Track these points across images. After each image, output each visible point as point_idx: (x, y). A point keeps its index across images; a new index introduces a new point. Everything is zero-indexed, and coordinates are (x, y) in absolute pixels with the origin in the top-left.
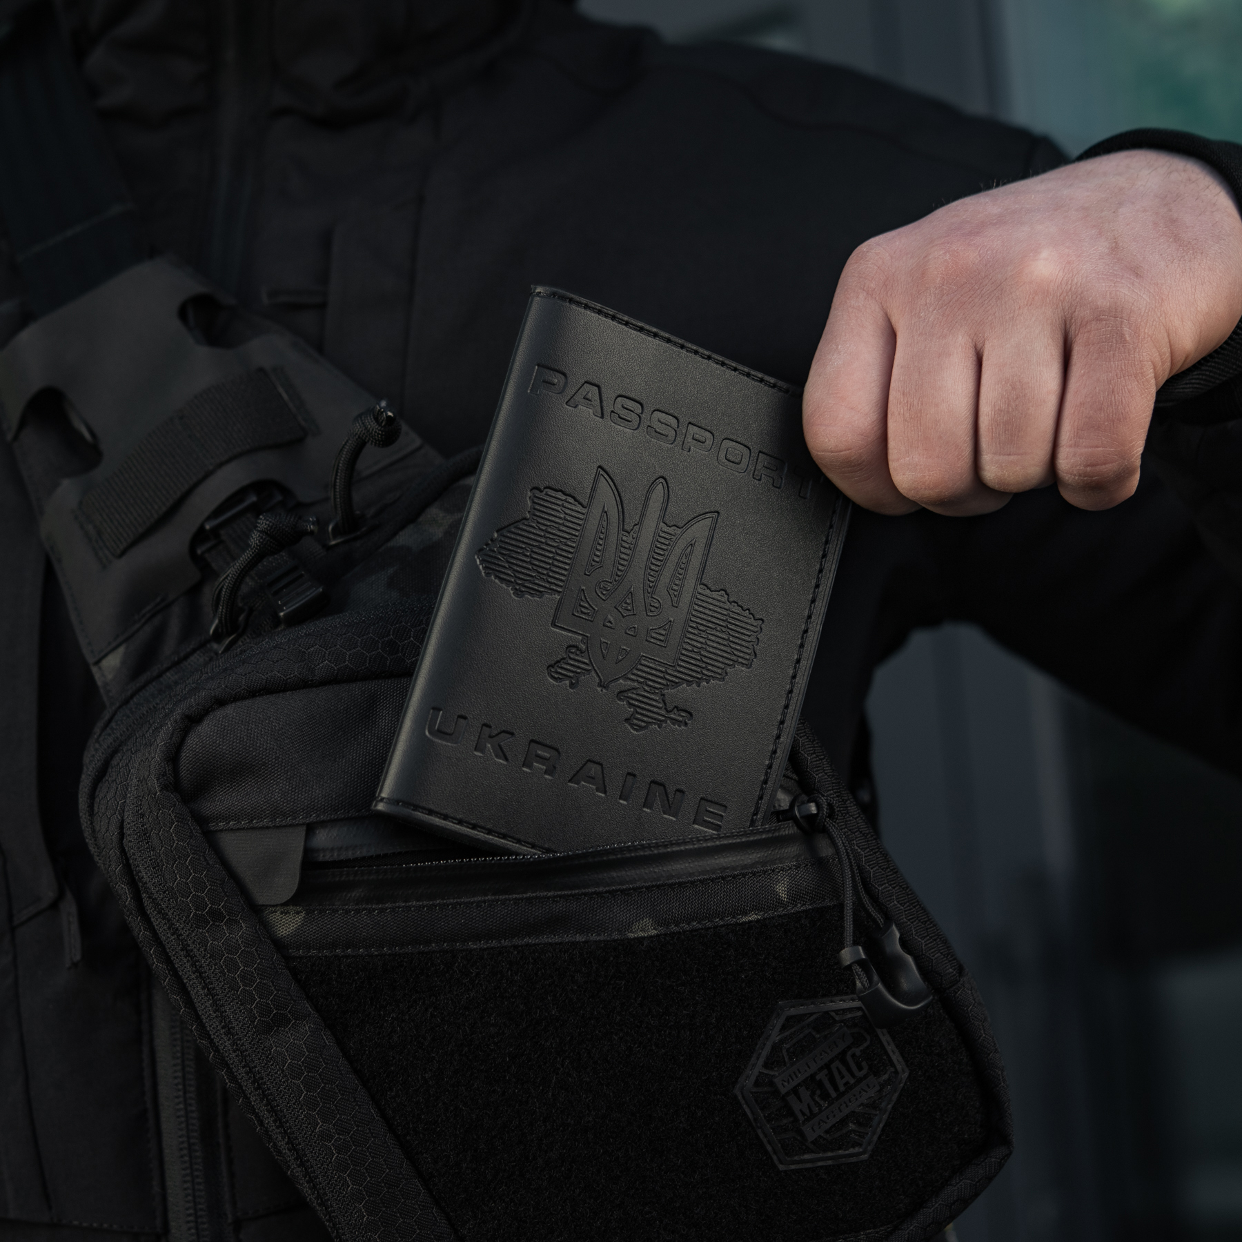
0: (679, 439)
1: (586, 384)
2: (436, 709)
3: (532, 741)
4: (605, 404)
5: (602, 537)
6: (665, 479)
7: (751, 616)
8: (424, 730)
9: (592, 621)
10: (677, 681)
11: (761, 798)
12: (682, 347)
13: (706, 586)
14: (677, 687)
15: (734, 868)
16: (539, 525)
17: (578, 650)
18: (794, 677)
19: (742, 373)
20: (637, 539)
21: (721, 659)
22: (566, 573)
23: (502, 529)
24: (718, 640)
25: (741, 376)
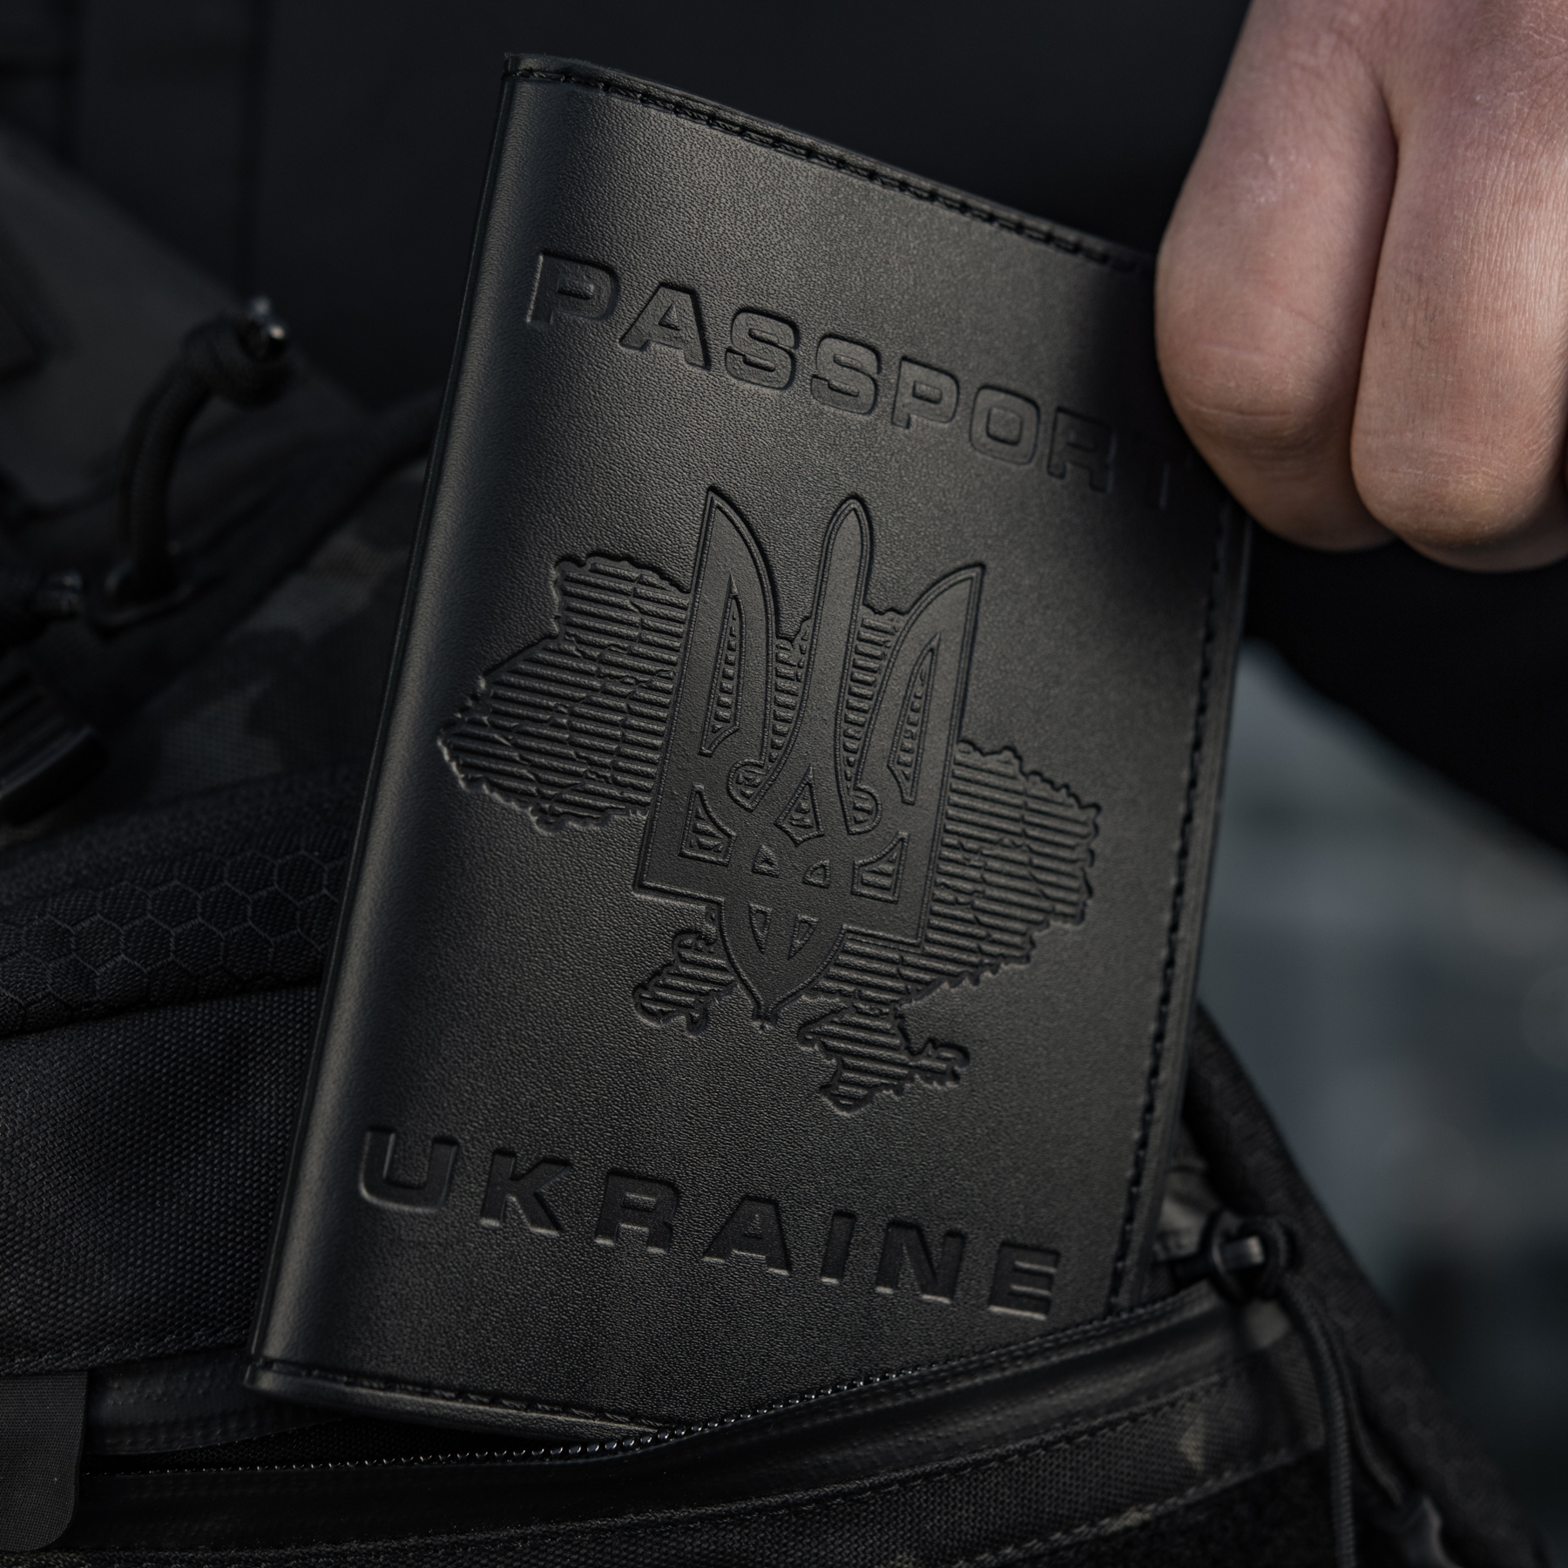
0: (884, 400)
1: (661, 289)
2: (382, 1130)
3: (614, 1172)
4: (710, 334)
5: (732, 658)
6: (862, 501)
7: (1072, 801)
8: (356, 1183)
9: (726, 865)
10: (927, 977)
11: (1129, 1218)
12: (872, 176)
13: (970, 743)
14: (930, 992)
15: (1091, 1413)
16: (583, 648)
17: (699, 938)
18: (1174, 928)
19: (1006, 225)
20: (810, 653)
21: (1018, 912)
22: (656, 756)
23: (495, 667)
24: (1008, 868)
25: (1005, 234)
